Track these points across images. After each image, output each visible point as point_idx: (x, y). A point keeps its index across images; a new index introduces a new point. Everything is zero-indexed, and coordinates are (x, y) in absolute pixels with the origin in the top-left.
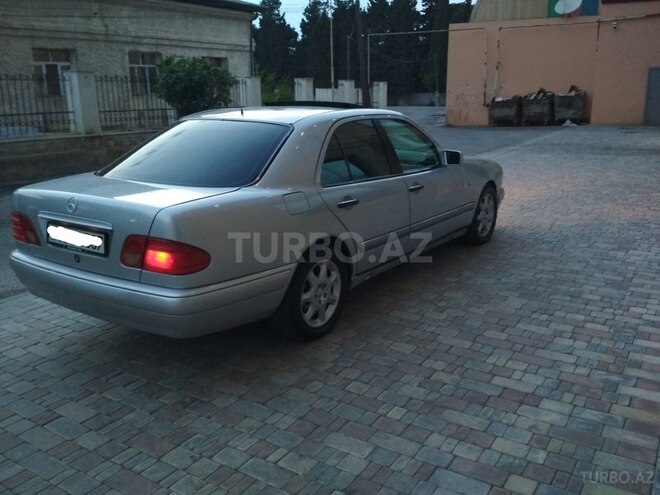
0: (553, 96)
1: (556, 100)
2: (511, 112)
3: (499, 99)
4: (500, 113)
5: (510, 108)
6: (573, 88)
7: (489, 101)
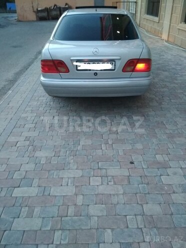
0: (60, 8)
1: (61, 9)
2: (45, 14)
3: (39, 9)
4: (41, 15)
5: (45, 12)
6: (66, 4)
7: (35, 10)
